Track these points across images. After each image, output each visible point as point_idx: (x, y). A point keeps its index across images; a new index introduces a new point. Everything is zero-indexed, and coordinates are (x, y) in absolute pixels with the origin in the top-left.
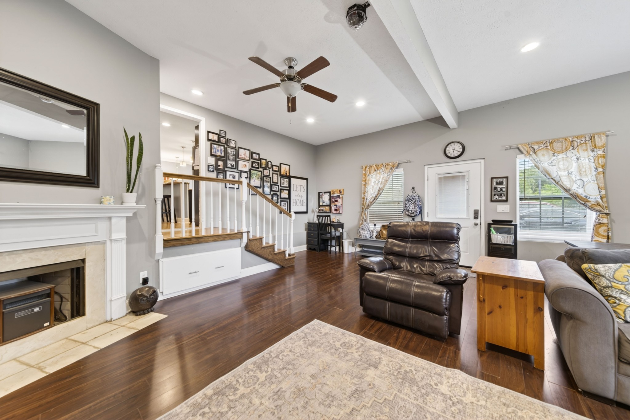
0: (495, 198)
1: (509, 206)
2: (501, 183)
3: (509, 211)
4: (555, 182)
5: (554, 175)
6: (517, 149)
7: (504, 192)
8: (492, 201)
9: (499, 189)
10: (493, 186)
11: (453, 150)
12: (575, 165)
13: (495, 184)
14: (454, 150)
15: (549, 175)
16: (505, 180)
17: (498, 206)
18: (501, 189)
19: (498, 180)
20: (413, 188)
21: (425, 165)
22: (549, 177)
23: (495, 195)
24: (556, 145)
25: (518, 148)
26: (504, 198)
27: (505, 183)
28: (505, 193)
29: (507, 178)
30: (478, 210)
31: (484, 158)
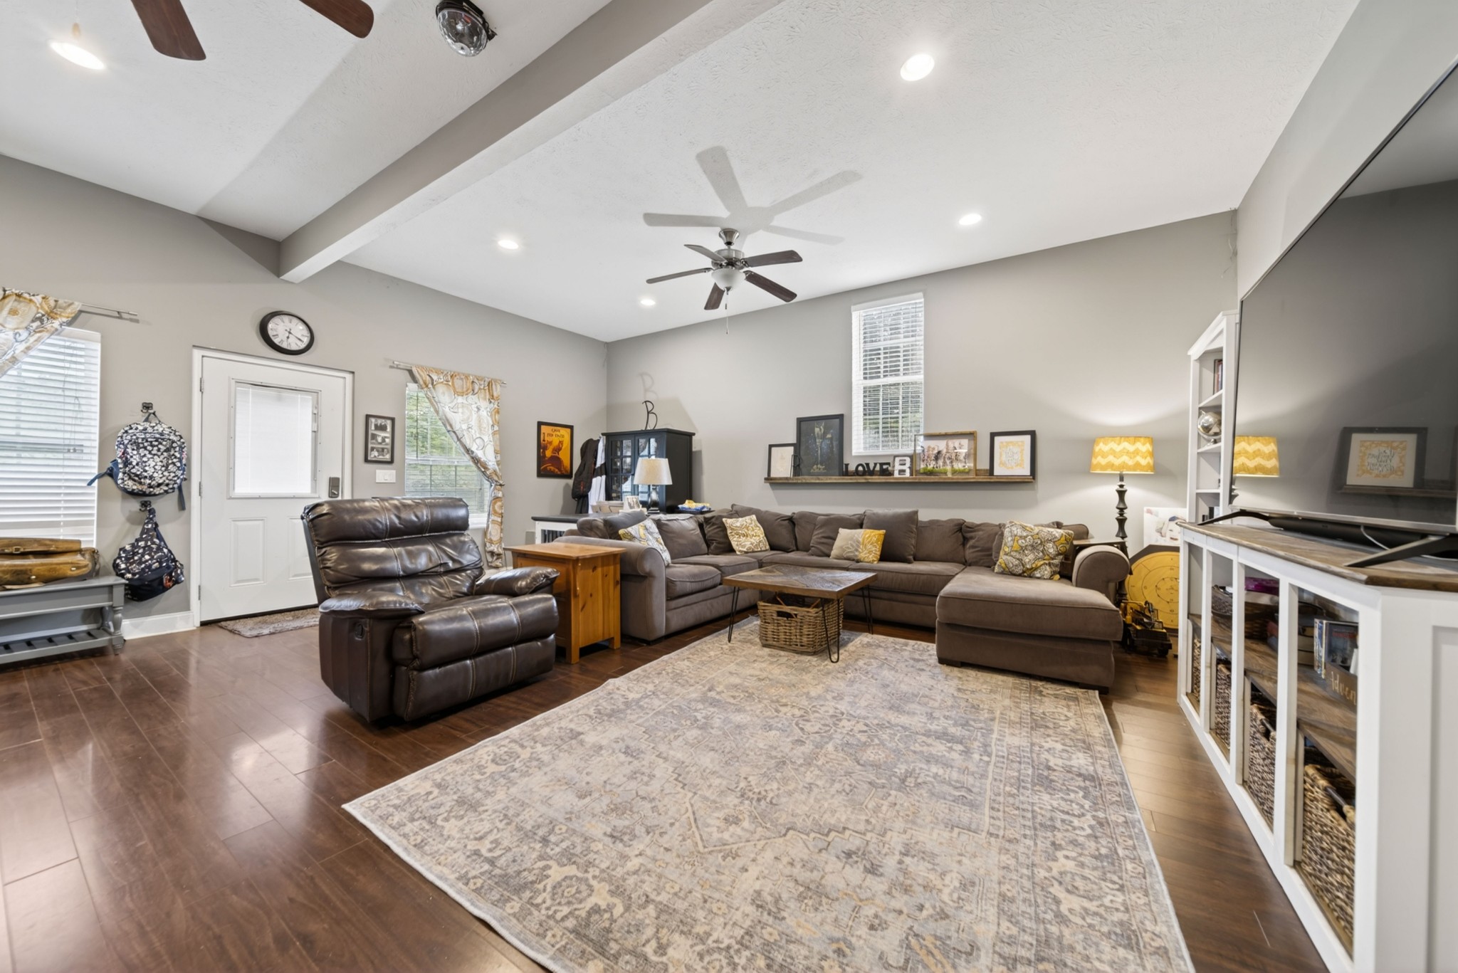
0: (372, 456)
1: (394, 472)
2: (383, 428)
3: (394, 481)
4: (457, 437)
5: (457, 427)
6: (407, 373)
7: (387, 444)
8: (366, 460)
9: (380, 440)
10: (370, 432)
11: (287, 334)
12: (475, 416)
13: (373, 428)
14: (290, 333)
15: (451, 426)
16: (389, 423)
17: (378, 471)
18: (383, 440)
19: (379, 422)
20: (147, 406)
21: (194, 346)
22: (449, 428)
23: (373, 449)
24: (458, 382)
25: (410, 372)
26: (388, 457)
27: (389, 429)
28: (389, 447)
29: (393, 420)
30: (338, 479)
31: (353, 373)
